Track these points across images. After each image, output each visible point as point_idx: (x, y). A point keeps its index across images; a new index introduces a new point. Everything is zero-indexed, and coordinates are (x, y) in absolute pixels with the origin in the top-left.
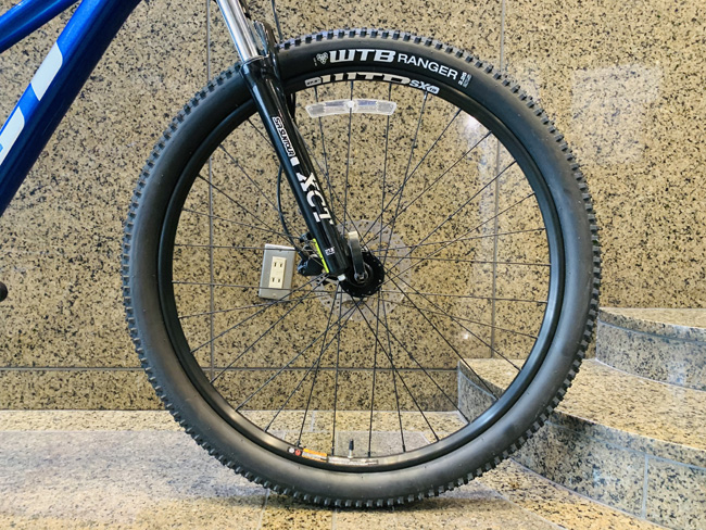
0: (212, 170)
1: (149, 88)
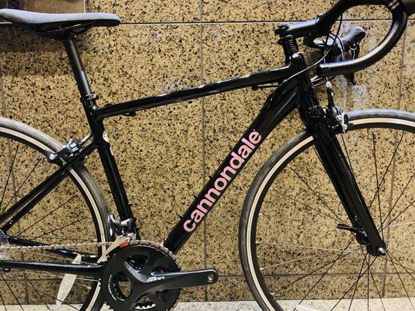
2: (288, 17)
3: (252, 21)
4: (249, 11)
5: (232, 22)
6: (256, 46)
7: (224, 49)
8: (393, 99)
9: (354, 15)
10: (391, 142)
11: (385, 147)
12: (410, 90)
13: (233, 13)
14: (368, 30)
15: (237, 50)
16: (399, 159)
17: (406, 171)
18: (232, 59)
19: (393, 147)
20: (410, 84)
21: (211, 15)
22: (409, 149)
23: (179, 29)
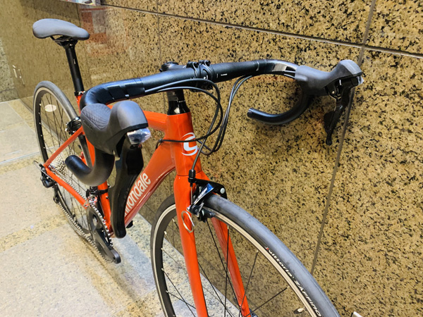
0: (324, 231)
1: (285, 143)
2: (219, 17)
3: (190, 18)
4: (187, 5)
5: (177, 16)
6: (194, 48)
7: (173, 45)
8: (328, 165)
9: (287, 26)
10: (318, 218)
11: (309, 219)
12: (353, 163)
13: (177, 7)
14: (303, 52)
15: (181, 48)
16: (325, 243)
17: (331, 263)
18: (179, 57)
19: (319, 226)
20: (355, 153)
21: (163, 5)
22: (340, 240)
23: (146, 18)
